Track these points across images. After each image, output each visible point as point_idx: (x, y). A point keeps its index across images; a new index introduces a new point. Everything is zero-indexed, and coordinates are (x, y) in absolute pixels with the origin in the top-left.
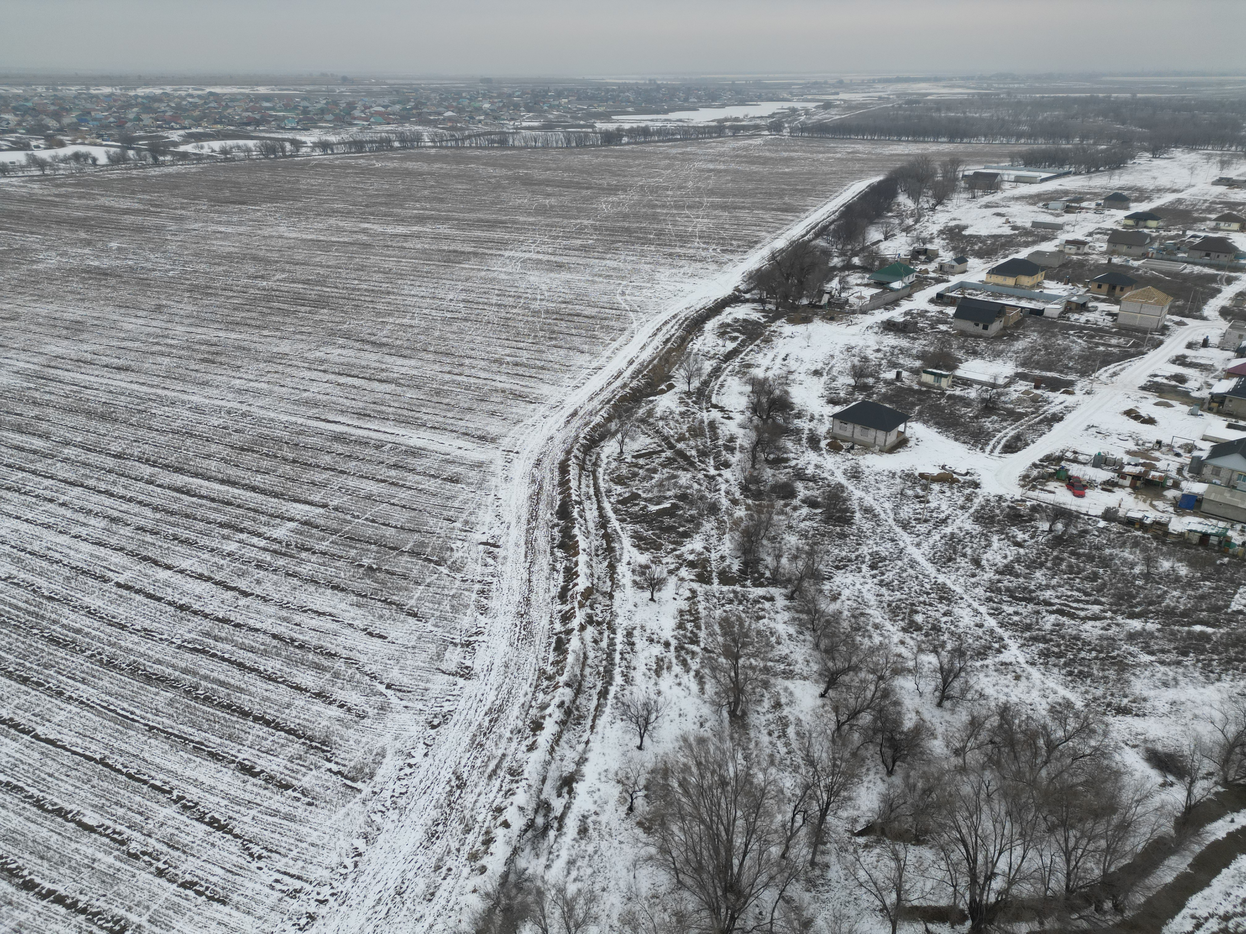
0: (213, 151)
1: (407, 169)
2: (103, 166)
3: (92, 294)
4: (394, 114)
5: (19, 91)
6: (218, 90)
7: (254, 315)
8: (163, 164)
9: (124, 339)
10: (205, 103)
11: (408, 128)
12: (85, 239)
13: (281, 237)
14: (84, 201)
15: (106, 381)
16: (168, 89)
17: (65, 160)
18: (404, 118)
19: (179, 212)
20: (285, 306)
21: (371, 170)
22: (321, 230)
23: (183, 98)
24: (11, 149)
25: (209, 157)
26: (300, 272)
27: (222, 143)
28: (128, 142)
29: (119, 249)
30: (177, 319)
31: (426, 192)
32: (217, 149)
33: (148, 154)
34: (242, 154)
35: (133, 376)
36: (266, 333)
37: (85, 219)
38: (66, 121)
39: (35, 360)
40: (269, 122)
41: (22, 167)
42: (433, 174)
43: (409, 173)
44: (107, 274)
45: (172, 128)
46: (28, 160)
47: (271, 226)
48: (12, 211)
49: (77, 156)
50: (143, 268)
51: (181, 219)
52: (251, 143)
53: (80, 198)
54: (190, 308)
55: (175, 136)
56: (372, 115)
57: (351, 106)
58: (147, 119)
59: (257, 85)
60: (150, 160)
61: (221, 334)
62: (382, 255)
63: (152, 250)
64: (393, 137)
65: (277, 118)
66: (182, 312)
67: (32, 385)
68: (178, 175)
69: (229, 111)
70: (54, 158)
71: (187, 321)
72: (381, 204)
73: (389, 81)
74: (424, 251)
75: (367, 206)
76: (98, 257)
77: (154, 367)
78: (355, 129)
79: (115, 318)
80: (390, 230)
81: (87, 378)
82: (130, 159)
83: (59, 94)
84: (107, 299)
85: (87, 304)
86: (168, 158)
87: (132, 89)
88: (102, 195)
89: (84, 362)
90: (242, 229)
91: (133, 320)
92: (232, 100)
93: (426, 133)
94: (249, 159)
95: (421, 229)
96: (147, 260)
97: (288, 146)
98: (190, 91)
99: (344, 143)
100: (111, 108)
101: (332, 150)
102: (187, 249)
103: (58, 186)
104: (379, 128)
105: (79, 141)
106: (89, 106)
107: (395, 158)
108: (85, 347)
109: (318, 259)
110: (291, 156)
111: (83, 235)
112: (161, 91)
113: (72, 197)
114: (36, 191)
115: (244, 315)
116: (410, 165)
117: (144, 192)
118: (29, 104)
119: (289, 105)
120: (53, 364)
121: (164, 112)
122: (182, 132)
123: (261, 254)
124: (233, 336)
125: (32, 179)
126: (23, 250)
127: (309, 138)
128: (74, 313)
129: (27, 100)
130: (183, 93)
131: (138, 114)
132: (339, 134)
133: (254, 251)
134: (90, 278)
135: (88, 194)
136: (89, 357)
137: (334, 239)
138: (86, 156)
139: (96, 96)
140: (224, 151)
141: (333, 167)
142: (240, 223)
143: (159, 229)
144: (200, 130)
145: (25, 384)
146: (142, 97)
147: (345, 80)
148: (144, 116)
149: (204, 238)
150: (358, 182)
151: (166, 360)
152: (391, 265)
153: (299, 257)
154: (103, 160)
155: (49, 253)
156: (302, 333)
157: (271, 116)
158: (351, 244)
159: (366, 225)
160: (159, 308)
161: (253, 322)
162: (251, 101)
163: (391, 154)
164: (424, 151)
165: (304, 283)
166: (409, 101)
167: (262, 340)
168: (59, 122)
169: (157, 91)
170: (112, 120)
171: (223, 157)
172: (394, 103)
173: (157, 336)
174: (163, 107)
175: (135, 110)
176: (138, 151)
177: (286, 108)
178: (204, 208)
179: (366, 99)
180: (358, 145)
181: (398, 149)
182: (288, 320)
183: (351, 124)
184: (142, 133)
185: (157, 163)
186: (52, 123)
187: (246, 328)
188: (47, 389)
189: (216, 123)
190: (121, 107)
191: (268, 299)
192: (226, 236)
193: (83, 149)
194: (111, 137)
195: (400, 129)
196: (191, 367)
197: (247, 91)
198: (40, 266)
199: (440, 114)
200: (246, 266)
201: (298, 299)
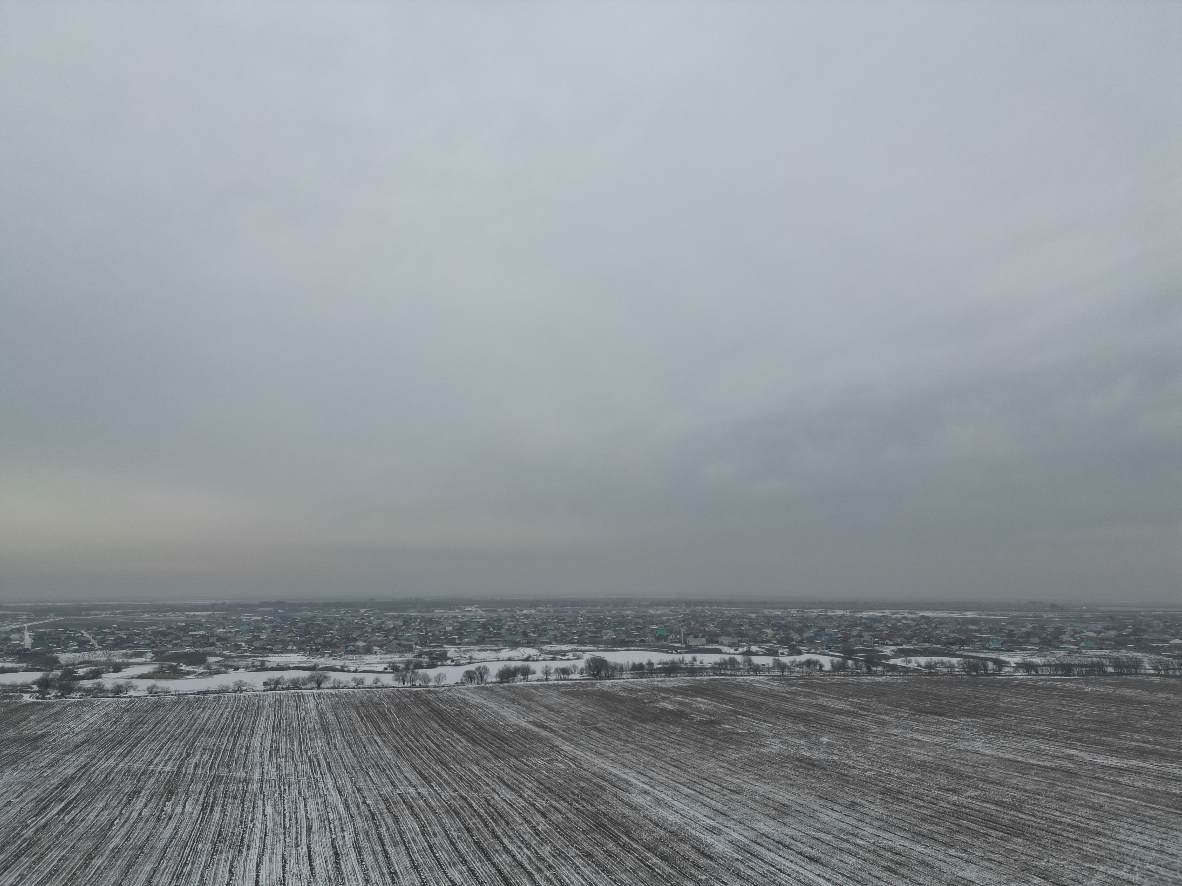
0: (919, 665)
1: (1122, 696)
2: (827, 672)
3: (800, 781)
4: (1108, 640)
5: (778, 613)
6: (929, 614)
7: (942, 830)
8: (875, 674)
9: (819, 830)
10: (917, 625)
11: (1124, 654)
12: (803, 732)
13: (976, 752)
14: (808, 699)
15: (797, 869)
16: (888, 613)
17: (800, 665)
18: (1119, 643)
19: (882, 717)
20: (975, 827)
21: (1080, 693)
22: (1020, 751)
23: (899, 620)
24: (765, 655)
25: (915, 670)
26: (993, 791)
27: (928, 659)
28: (849, 653)
29: (828, 744)
30: (867, 819)
31: (1148, 724)
32: (923, 664)
33: (863, 664)
34: (945, 670)
35: (820, 870)
36: (952, 852)
37: (806, 714)
38: (806, 635)
39: (747, 834)
40: (973, 643)
41: (769, 669)
42: (1158, 704)
43: (1125, 700)
44: (814, 765)
45: (887, 644)
46: (774, 663)
47: (968, 740)
48: (755, 702)
49: (809, 663)
50: (845, 764)
51: (883, 724)
52: (954, 661)
53: (805, 696)
54: (881, 810)
55: (887, 651)
56: (1082, 640)
57: (1059, 631)
58: (867, 636)
59: (966, 610)
60: (865, 670)
61: (906, 843)
62: (1090, 787)
63: (855, 749)
64: (1106, 662)
65: (981, 640)
66: (873, 813)
67: (740, 857)
68: (886, 684)
69: (937, 632)
70: (792, 663)
71: (876, 823)
72: (1090, 730)
73: (1102, 609)
74: (1146, 791)
75: (1073, 731)
76: (811, 748)
77: (841, 865)
78: (1062, 653)
79: (815, 807)
80: (1101, 760)
81: (783, 861)
82: (849, 668)
83: (805, 615)
84: (811, 788)
85: (795, 790)
86: (880, 669)
87: (858, 612)
88: (822, 696)
89: (784, 845)
90: (938, 740)
91: (830, 813)
92: (941, 623)
93: (1147, 661)
94: (952, 674)
95: (1142, 764)
96: (850, 758)
97: (990, 665)
98: (906, 615)
99: (1050, 665)
100: (840, 626)
101: (1037, 672)
102: (885, 752)
103: (791, 685)
104: (1090, 652)
105: (813, 651)
106: (824, 624)
107: (1108, 684)
108: (787, 830)
109: (1014, 781)
110: (992, 674)
111: (802, 728)
112: (881, 614)
113: (799, 695)
114: (775, 688)
115: (931, 827)
116: (1127, 692)
117: (855, 696)
118: (784, 622)
119: (994, 628)
120: (759, 841)
121: (882, 631)
122: (894, 648)
123: (955, 766)
124: (919, 848)
125: (774, 678)
126: (756, 735)
127: (1013, 659)
128: (784, 796)
129: (782, 619)
130: (899, 616)
131: (860, 632)
132: (1045, 656)
133: (947, 763)
134: (801, 767)
135: (812, 693)
136: (788, 840)
137: (1033, 762)
138: (815, 663)
139: (831, 617)
140: (929, 666)
141: (1036, 688)
142: (937, 734)
143: (864, 730)
144: (910, 647)
145: (735, 855)
146: (866, 619)
147: (1054, 607)
148: (865, 634)
149: (901, 743)
150: (1063, 705)
151: (852, 860)
152: (1102, 801)
153: (994, 776)
154: (827, 667)
155: (774, 740)
156: (991, 860)
157: (976, 637)
158: (1053, 769)
159: (1072, 752)
160: (853, 806)
161: (940, 838)
162: (959, 624)
163: (1103, 679)
164: (1144, 678)
165: (997, 805)
166: (1125, 627)
167: (948, 860)
168: (801, 635)
169: (878, 614)
170: (840, 635)
171: (927, 671)
172: (1108, 629)
173: (848, 834)
174: (881, 626)
175: (859, 628)
176: (856, 661)
177: (991, 631)
178: (905, 715)
179: (1076, 625)
180: (1066, 669)
181: (1111, 674)
182: (977, 843)
183: (1058, 648)
184: (861, 647)
185: (870, 673)
186: (796, 637)
187: (932, 843)
188: (750, 864)
189: (925, 641)
190: (848, 626)
191: (958, 815)
192: (922, 744)
193: (814, 657)
194: (837, 649)
195: (1114, 654)
196: (875, 873)
197: (955, 615)
198: (766, 750)
199: (1164, 641)
200: (939, 777)
201: (990, 821)
